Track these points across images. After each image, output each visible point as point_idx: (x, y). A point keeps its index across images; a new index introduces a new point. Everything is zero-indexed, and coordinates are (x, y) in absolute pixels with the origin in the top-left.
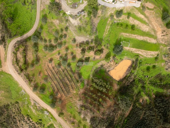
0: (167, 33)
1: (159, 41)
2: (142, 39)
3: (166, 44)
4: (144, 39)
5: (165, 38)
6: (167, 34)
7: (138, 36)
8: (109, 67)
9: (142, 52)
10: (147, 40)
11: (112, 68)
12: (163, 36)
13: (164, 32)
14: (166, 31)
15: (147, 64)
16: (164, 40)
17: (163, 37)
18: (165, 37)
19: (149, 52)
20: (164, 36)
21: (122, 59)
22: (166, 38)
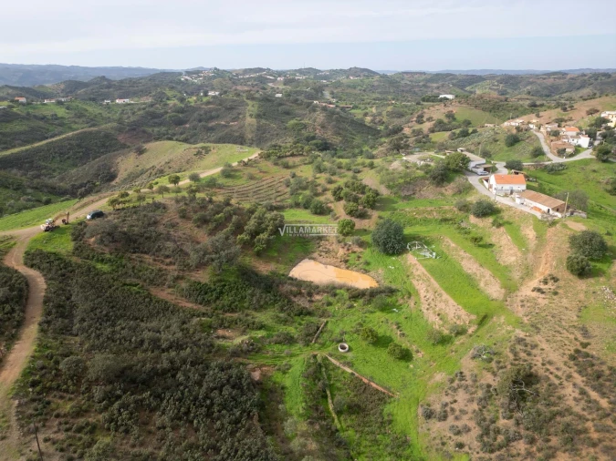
0: (560, 291)
1: (512, 301)
2: (469, 272)
3: (525, 319)
4: (478, 273)
5: (540, 301)
6: (556, 293)
7: (470, 258)
8: (326, 252)
9: (429, 288)
10: (480, 280)
11: (324, 261)
12: (539, 290)
13: (551, 282)
14: (561, 283)
15: (398, 328)
16: (529, 304)
17: (535, 294)
18: (543, 296)
19: (445, 296)
20: (543, 293)
21: (367, 268)
22: (542, 301)
